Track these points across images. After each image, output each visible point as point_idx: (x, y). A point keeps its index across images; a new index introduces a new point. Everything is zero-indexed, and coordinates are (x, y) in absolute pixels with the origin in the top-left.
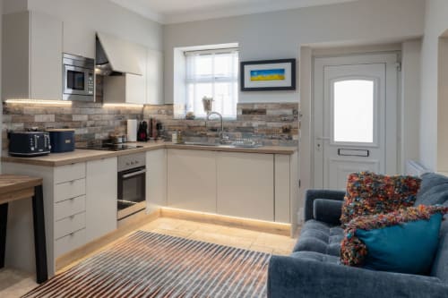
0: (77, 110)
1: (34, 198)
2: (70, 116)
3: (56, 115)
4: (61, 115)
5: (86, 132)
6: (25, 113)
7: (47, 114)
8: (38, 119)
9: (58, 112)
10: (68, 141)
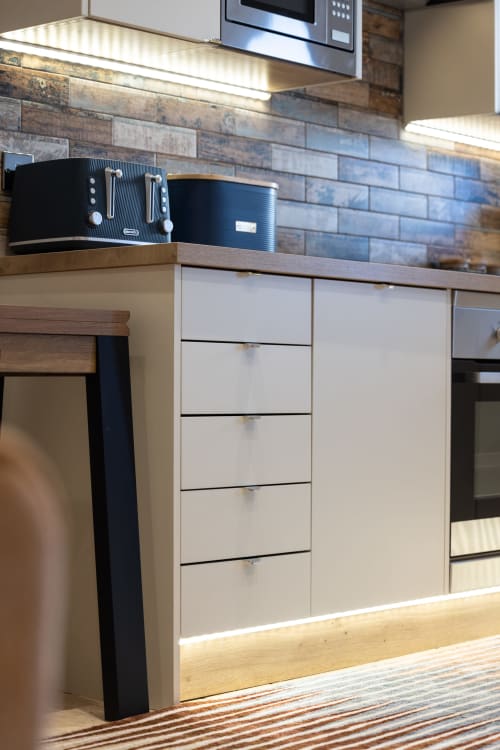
0: (292, 129)
1: (92, 381)
2: (259, 146)
3: (203, 134)
4: (225, 137)
5: (332, 224)
6: (74, 102)
7: (163, 121)
8: (127, 135)
9: (211, 124)
10: (244, 227)
